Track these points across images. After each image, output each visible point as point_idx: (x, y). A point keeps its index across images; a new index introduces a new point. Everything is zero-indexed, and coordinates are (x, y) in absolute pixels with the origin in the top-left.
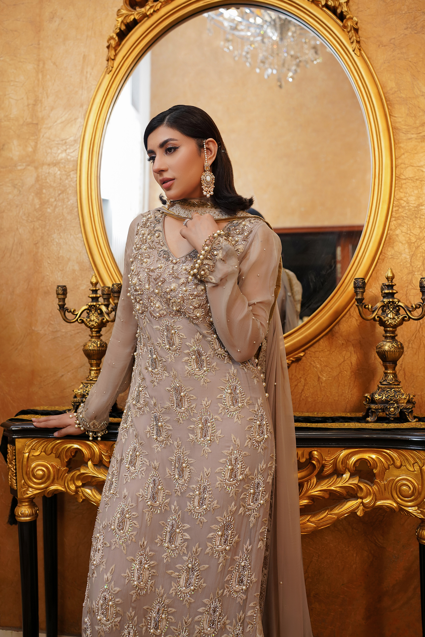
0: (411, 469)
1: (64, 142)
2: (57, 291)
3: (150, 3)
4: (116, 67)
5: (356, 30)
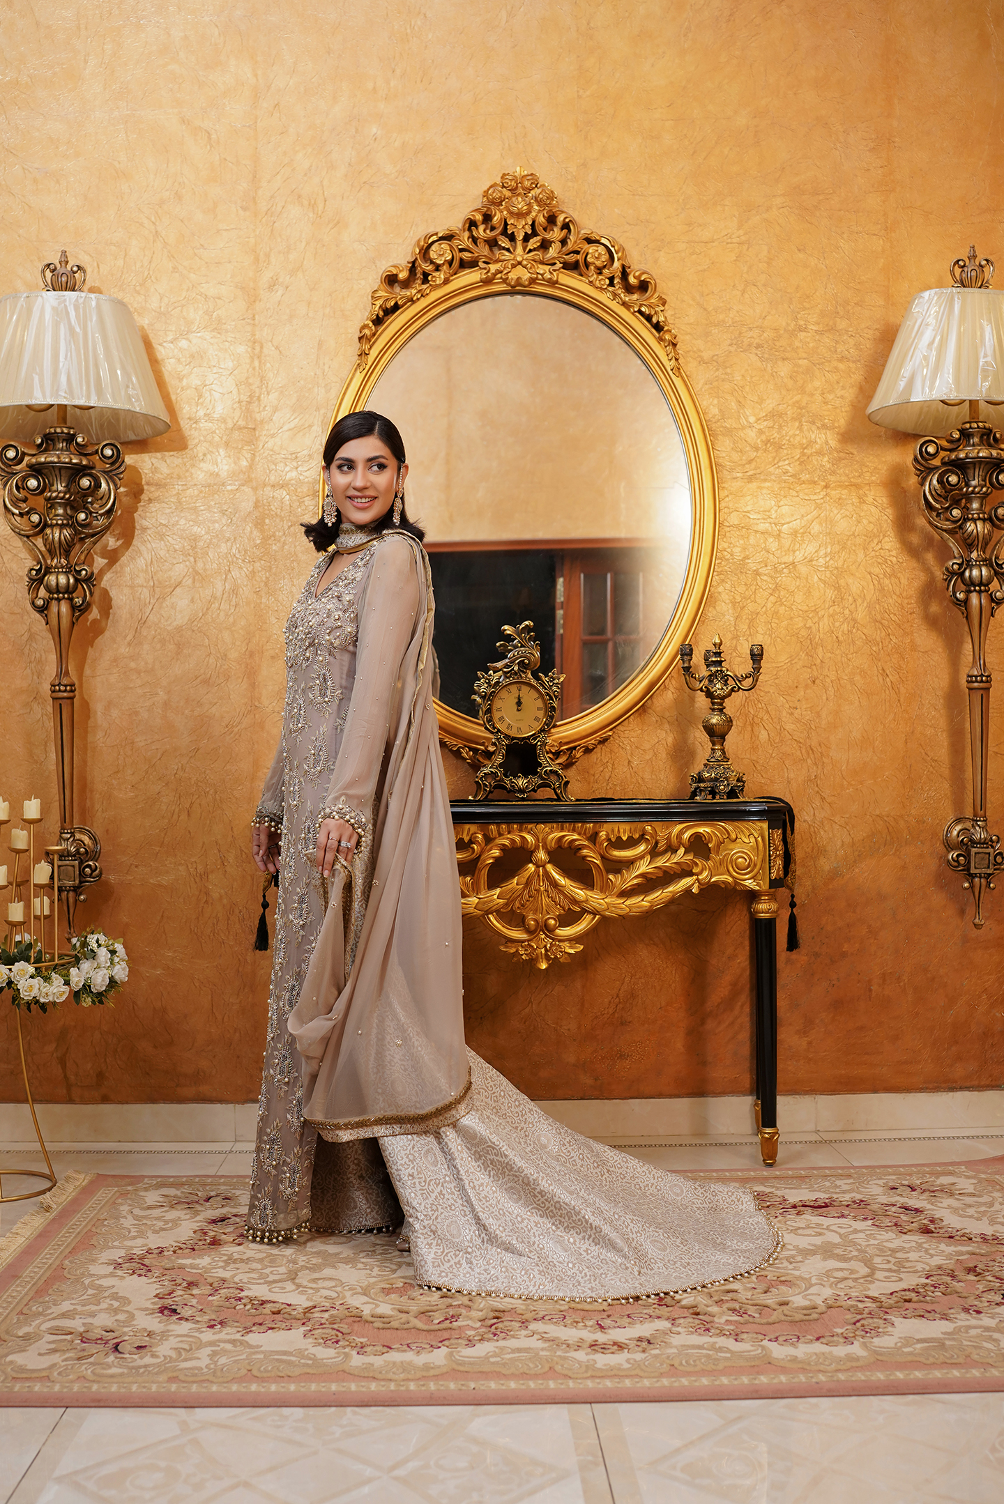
0: (747, 841)
3: (417, 285)
4: (369, 364)
5: (675, 345)
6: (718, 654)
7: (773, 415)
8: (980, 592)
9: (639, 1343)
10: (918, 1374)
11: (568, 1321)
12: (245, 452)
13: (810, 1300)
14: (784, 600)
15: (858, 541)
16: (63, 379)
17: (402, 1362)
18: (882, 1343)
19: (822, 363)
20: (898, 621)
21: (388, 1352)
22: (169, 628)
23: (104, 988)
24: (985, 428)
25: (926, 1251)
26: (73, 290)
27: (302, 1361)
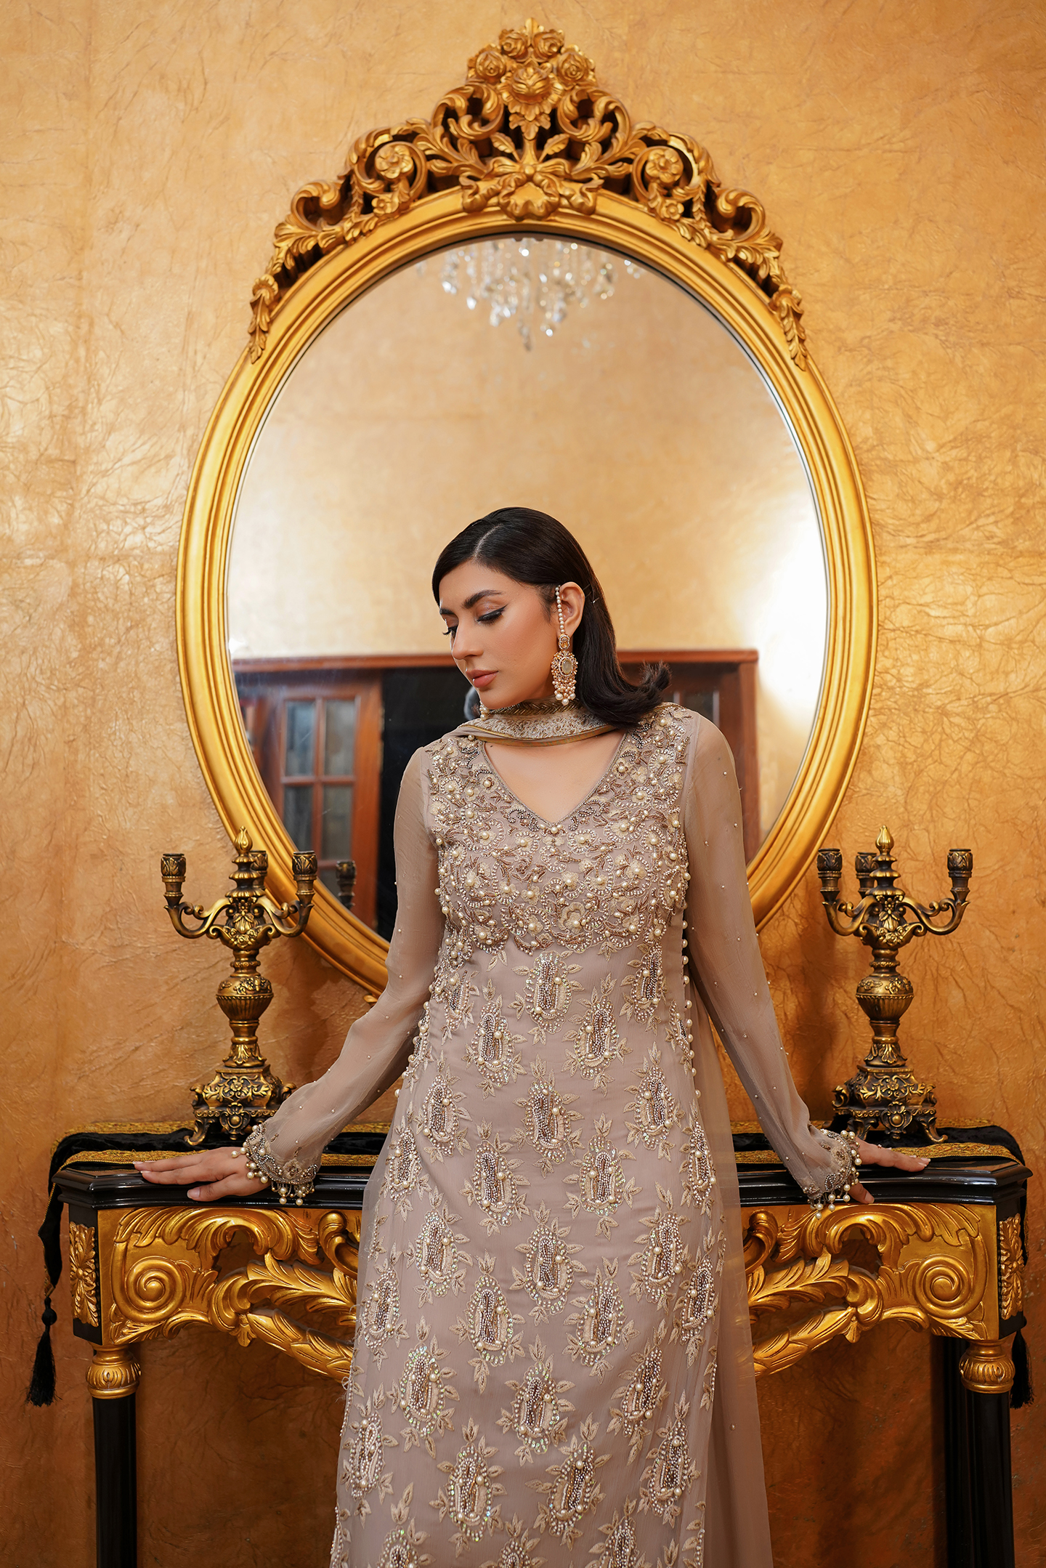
0: (954, 1241)
1: (140, 507)
2: (163, 868)
3: (354, 215)
4: (269, 348)
5: (798, 316)
6: (886, 865)
7: (966, 439)
12: (56, 501)
14: (991, 758)
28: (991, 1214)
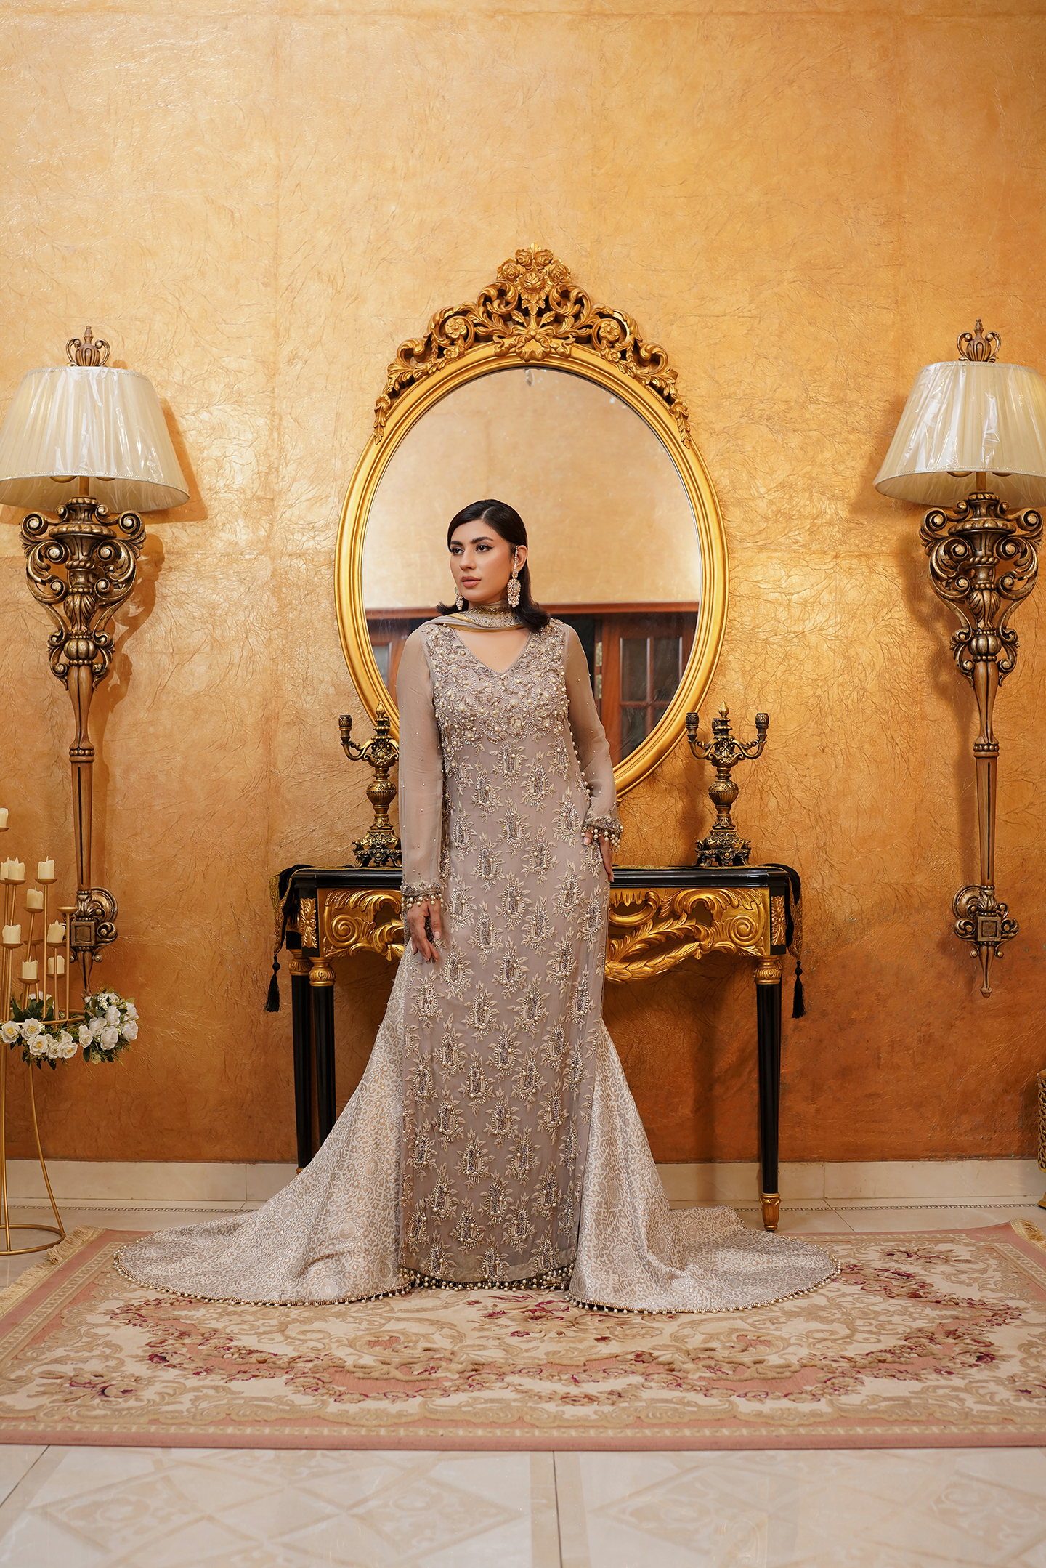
0: (749, 907)
1: (311, 526)
2: (340, 722)
3: (433, 359)
4: (385, 436)
5: (686, 417)
6: (724, 722)
7: (785, 486)
8: (987, 661)
9: (609, 1397)
10: (878, 1430)
11: (544, 1374)
12: (263, 522)
13: (786, 1359)
14: (793, 669)
15: (868, 610)
16: (85, 451)
17: (376, 1410)
18: (846, 1400)
19: (833, 435)
20: (907, 690)
21: (364, 1400)
22: (187, 694)
23: (113, 1046)
24: (991, 499)
25: (910, 1315)
26: (97, 365)
27: (280, 1407)
28: (767, 892)
